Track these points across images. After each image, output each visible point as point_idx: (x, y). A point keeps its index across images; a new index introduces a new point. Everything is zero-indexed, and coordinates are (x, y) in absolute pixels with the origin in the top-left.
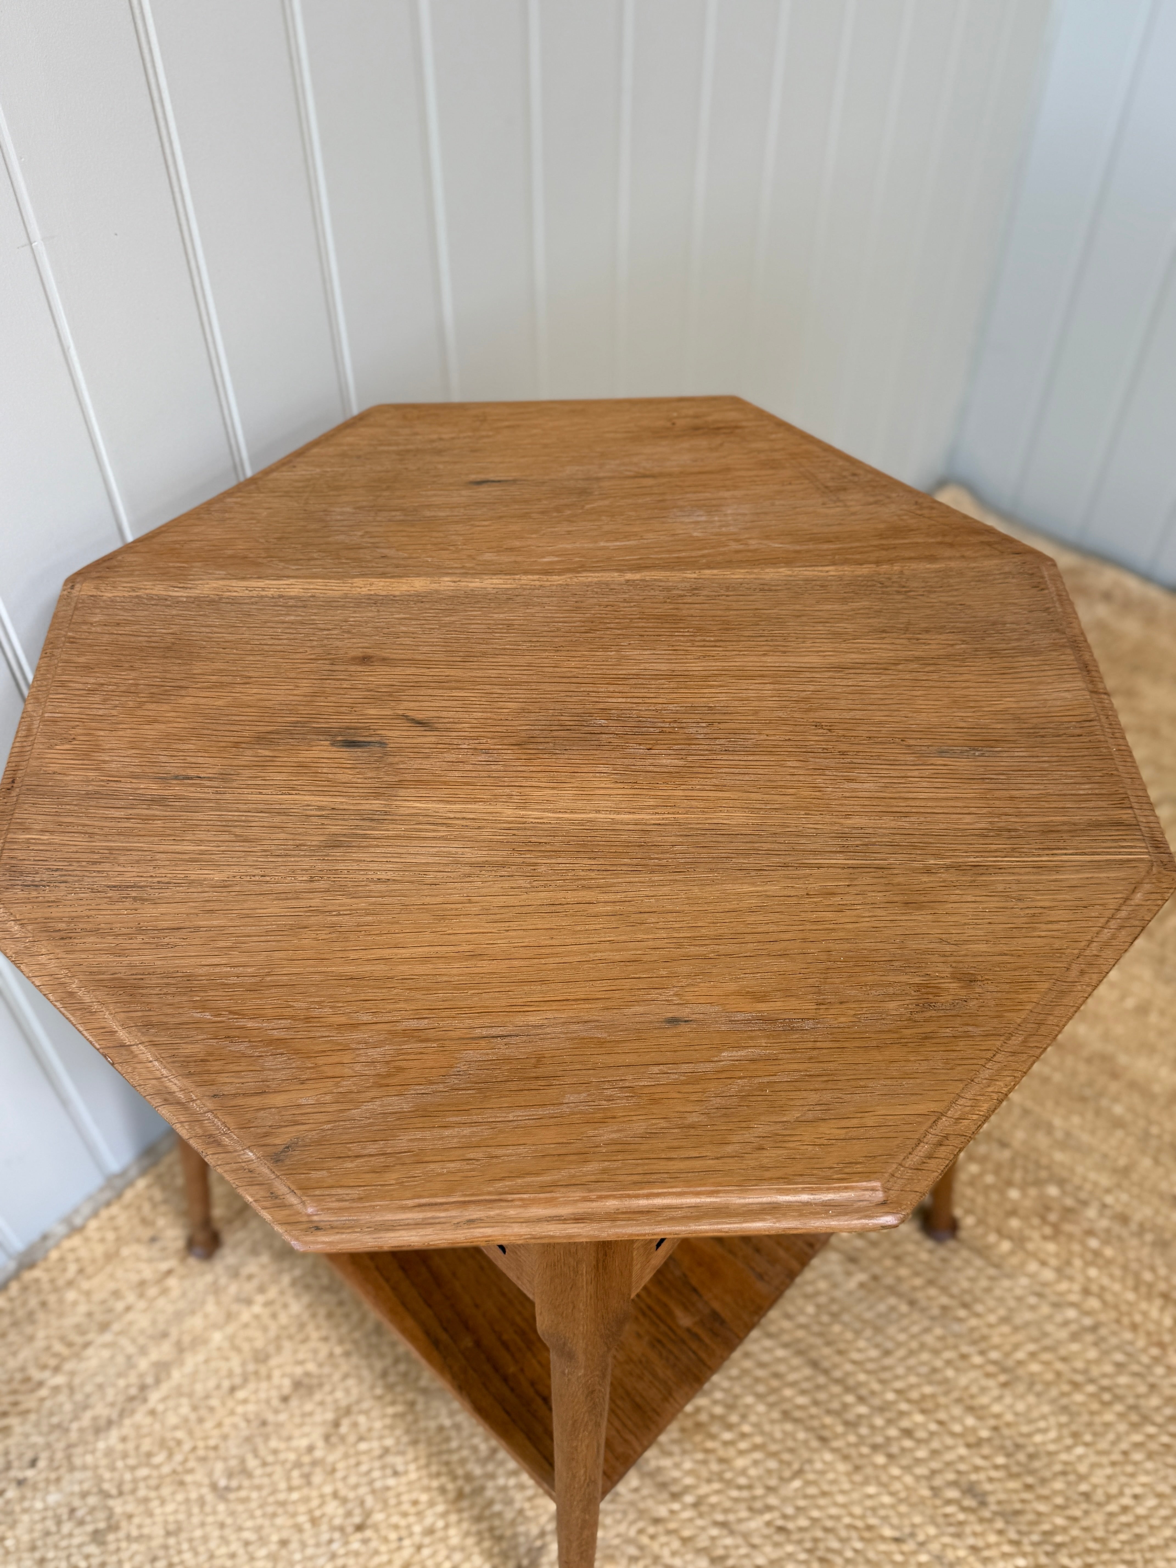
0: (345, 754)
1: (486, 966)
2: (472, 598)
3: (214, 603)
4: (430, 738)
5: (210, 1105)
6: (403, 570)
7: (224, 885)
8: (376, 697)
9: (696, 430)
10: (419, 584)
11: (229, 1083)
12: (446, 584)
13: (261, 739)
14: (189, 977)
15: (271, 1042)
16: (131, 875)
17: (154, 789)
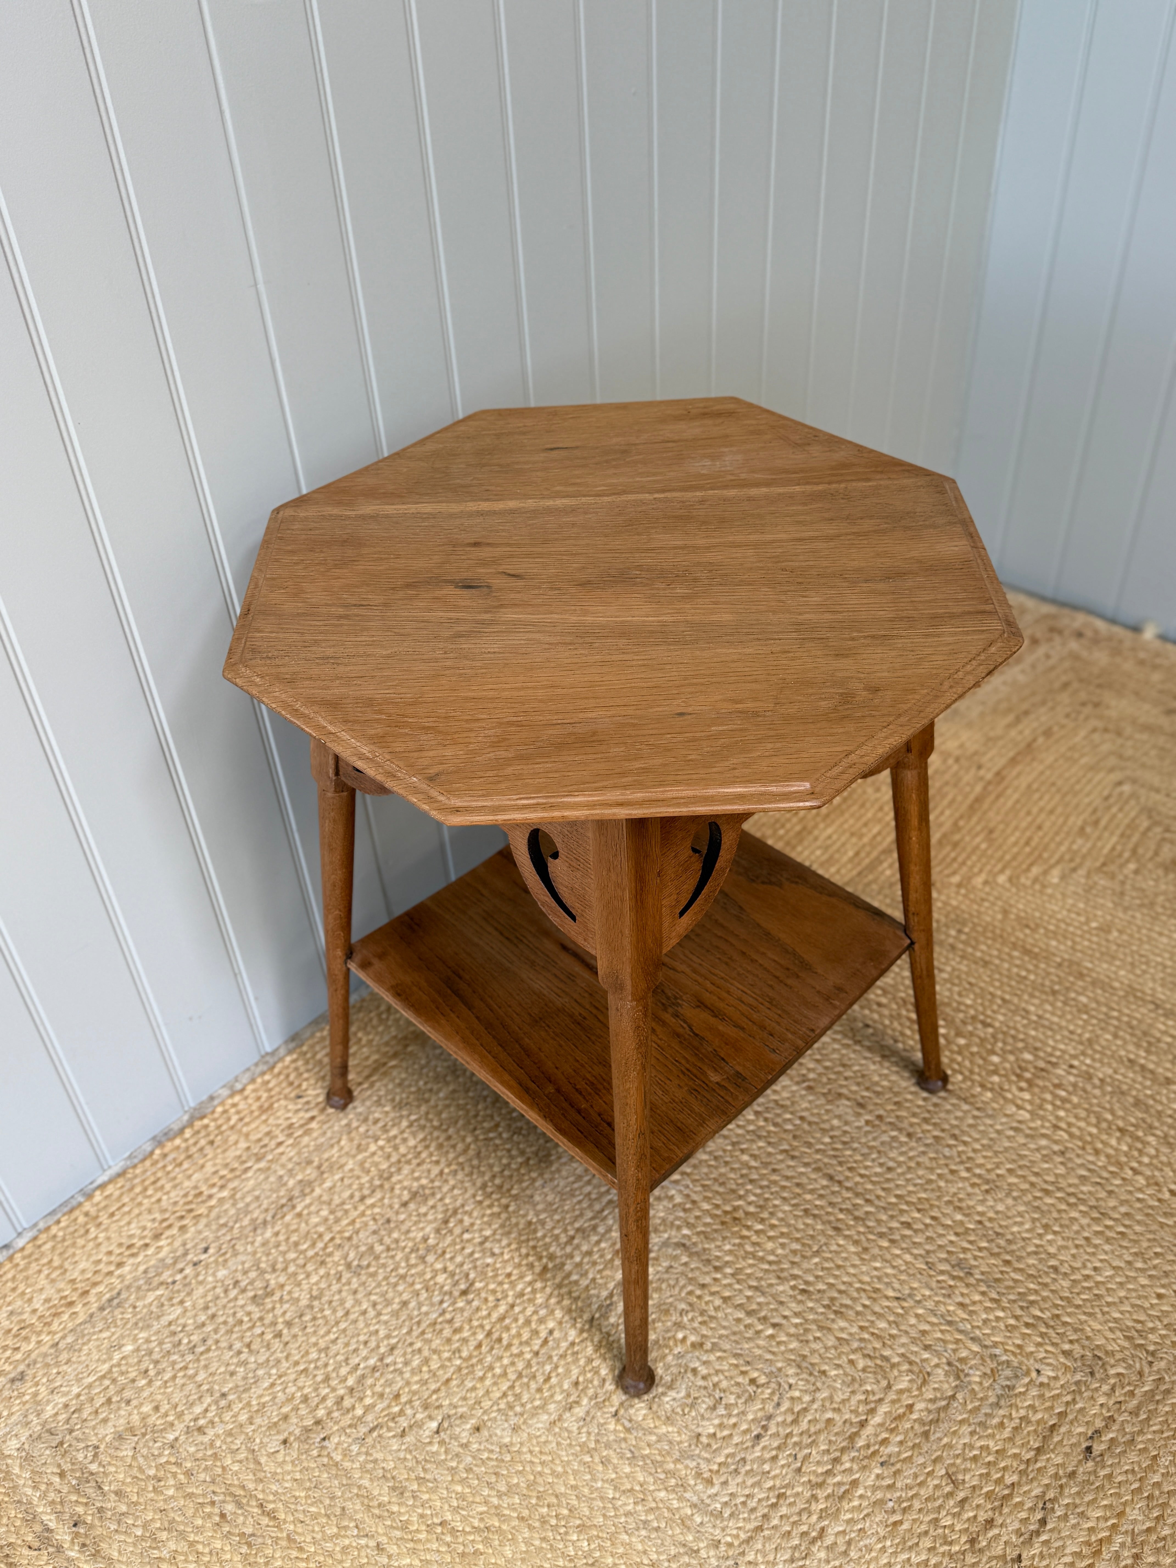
0: (465, 592)
1: (559, 691)
2: (549, 511)
3: (374, 517)
4: (520, 583)
5: (388, 757)
6: (500, 497)
7: (389, 657)
8: (483, 563)
9: (704, 415)
10: (512, 504)
11: (399, 747)
12: (530, 503)
13: (408, 586)
14: (371, 699)
15: (424, 728)
16: (330, 652)
17: (341, 611)
